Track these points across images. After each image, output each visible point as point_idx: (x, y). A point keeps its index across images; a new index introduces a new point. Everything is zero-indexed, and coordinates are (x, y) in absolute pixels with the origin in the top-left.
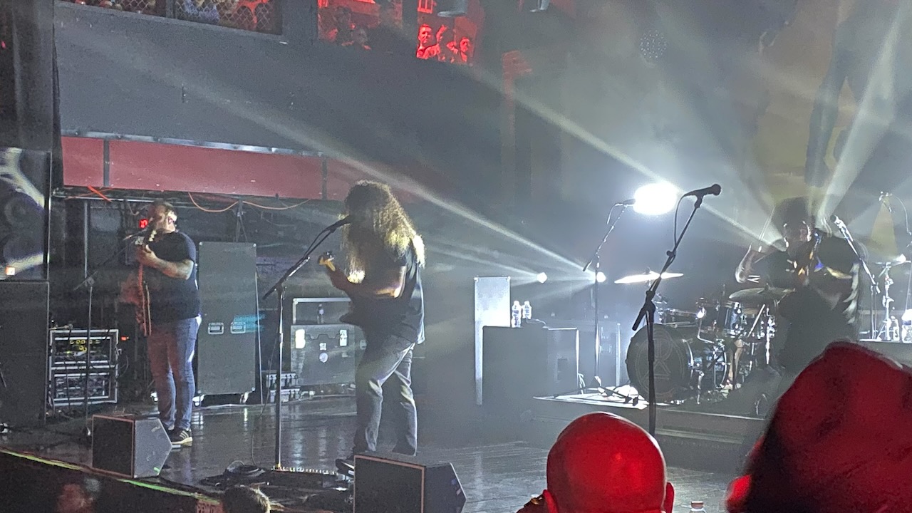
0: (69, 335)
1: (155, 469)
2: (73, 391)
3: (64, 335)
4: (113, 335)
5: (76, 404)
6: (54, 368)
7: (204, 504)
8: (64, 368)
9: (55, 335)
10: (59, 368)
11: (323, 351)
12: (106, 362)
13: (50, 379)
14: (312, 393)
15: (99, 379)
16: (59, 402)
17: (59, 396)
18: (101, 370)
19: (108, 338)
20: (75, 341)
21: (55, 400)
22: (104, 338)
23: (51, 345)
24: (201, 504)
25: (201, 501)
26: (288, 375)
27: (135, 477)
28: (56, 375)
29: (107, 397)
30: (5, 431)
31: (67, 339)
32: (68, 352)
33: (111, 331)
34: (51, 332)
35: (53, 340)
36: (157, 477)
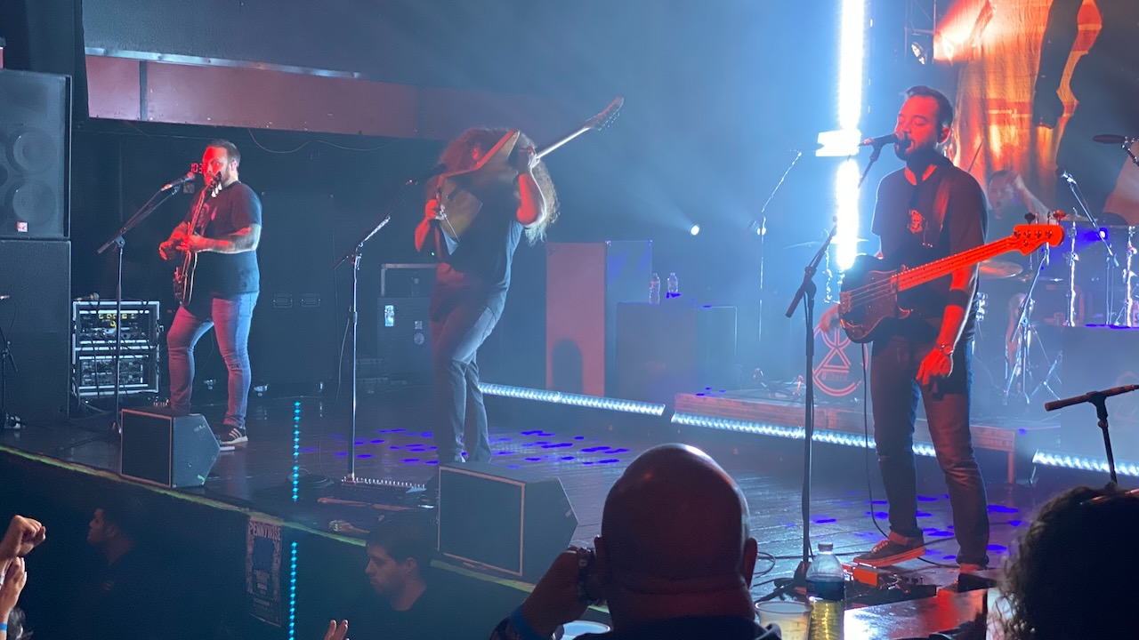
0: (97, 308)
1: (199, 477)
2: (104, 377)
3: (92, 308)
4: (152, 309)
5: (106, 393)
6: (79, 349)
7: (256, 522)
8: (91, 349)
9: (80, 308)
10: (84, 349)
11: (419, 331)
12: (145, 341)
13: (74, 362)
14: (404, 382)
15: (136, 362)
16: (86, 391)
17: (87, 384)
18: (138, 352)
19: (147, 312)
20: (105, 315)
21: (80, 388)
22: (141, 312)
23: (74, 319)
24: (253, 522)
25: (252, 519)
26: (374, 360)
27: (175, 486)
28: (81, 358)
29: (146, 385)
30: (18, 426)
31: (94, 312)
32: (96, 329)
33: (150, 303)
34: (75, 303)
35: (78, 313)
36: (201, 487)
